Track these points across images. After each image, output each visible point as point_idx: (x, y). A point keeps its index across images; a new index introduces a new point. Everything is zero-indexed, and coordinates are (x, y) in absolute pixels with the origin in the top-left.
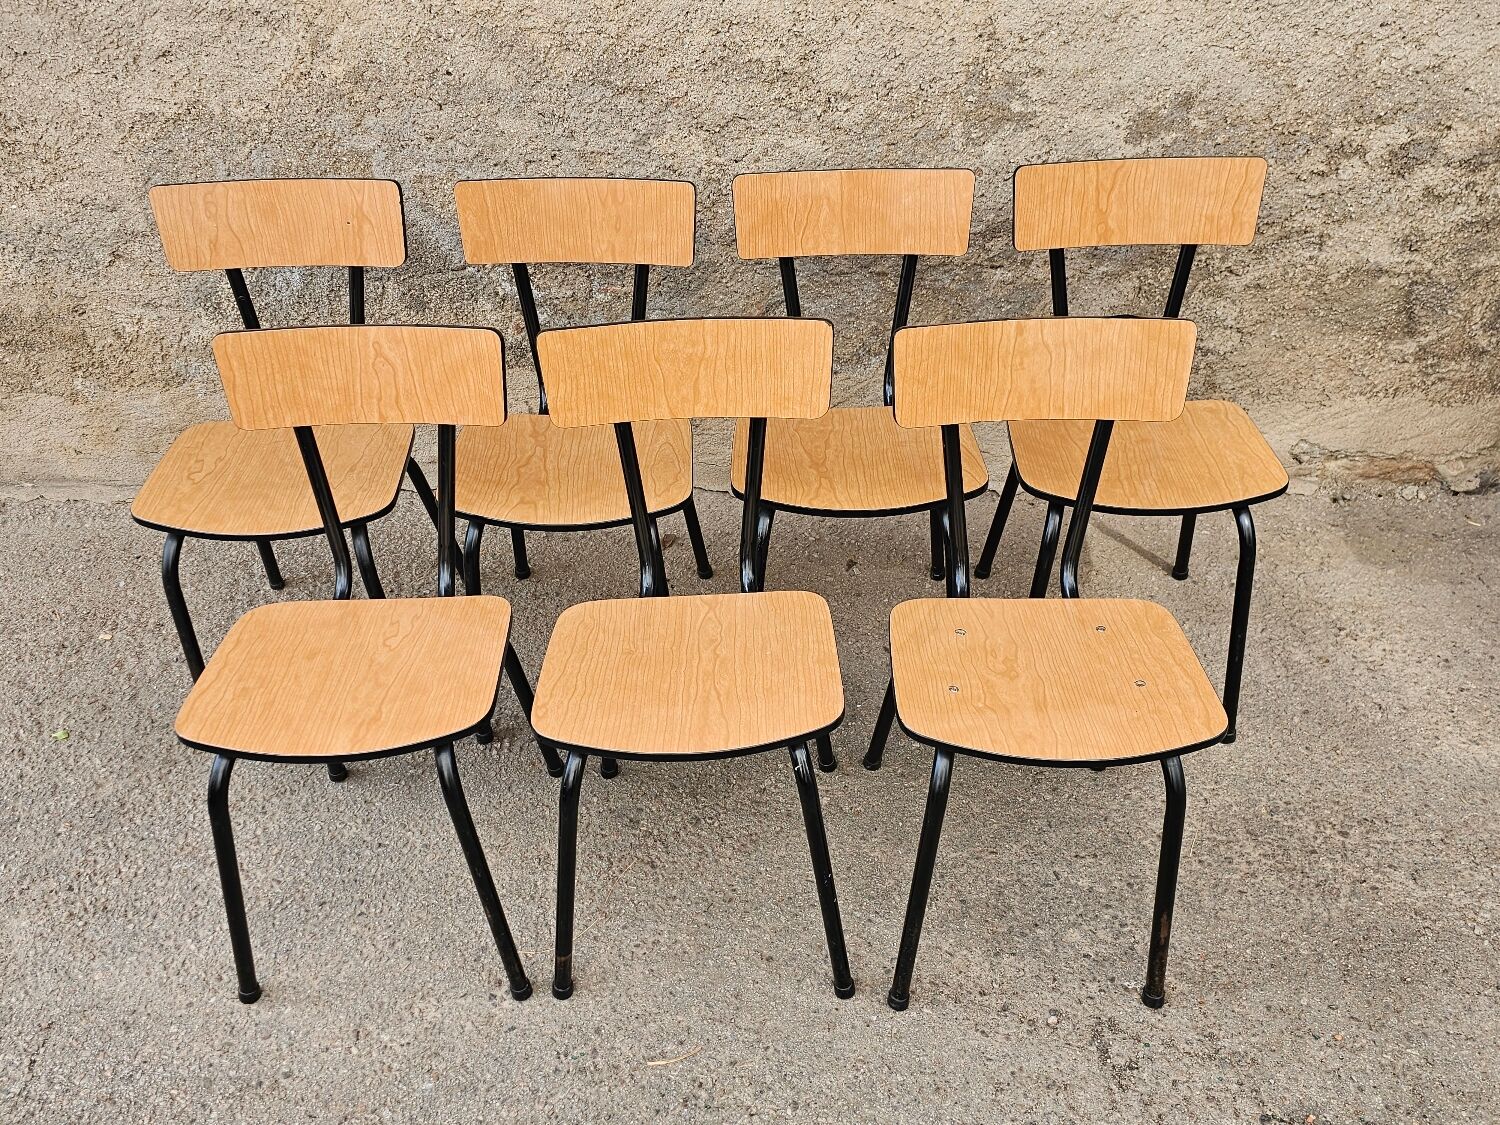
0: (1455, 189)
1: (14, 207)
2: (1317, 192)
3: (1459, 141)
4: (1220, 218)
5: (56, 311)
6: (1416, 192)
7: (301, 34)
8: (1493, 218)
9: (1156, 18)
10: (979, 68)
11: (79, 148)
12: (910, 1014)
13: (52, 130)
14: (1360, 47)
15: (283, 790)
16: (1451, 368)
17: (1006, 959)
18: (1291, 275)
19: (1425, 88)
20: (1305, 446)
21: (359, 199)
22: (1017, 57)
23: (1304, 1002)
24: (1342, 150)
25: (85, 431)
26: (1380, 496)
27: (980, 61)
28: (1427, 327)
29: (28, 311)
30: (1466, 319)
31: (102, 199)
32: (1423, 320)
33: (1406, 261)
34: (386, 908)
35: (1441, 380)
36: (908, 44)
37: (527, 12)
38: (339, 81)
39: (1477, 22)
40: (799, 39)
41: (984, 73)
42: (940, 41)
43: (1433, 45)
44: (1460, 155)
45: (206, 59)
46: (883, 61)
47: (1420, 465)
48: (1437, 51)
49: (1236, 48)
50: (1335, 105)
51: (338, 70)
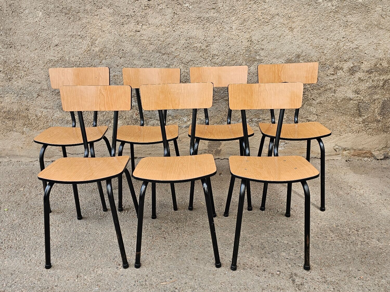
0: (366, 78)
1: (16, 82)
2: (332, 79)
3: (365, 66)
4: (308, 77)
5: (22, 109)
6: (356, 79)
7: (89, 40)
8: (377, 86)
9: (289, 37)
10: (248, 48)
11: (33, 68)
12: (238, 271)
13: (27, 64)
14: (338, 43)
15: (64, 221)
16: (372, 125)
17: (264, 259)
18: (328, 100)
19: (355, 53)
20: (337, 147)
21: (99, 72)
22: (257, 46)
23: (351, 269)
24: (337, 68)
25: (24, 142)
26: (358, 160)
27: (249, 47)
28: (364, 114)
29: (15, 109)
30: (374, 112)
31: (37, 80)
32: (363, 112)
33: (357, 96)
34: (89, 248)
35: (370, 128)
36: (231, 43)
37: (142, 35)
38: (97, 52)
39: (365, 37)
40: (206, 42)
41: (250, 50)
42: (239, 42)
43: (356, 42)
44: (366, 69)
45: (66, 46)
46: (226, 47)
47: (367, 152)
48: (357, 44)
49: (309, 43)
50: (334, 57)
51: (97, 49)
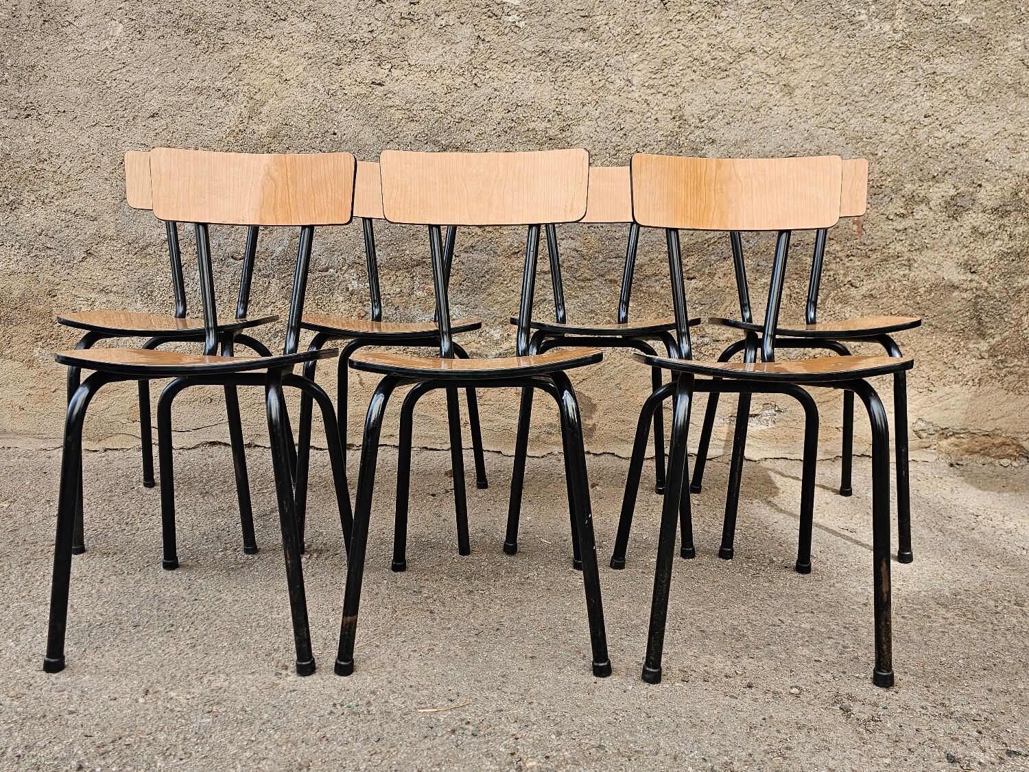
0: (992, 228)
1: (28, 215)
2: (901, 227)
3: (988, 195)
5: (36, 293)
6: (966, 231)
7: (245, 104)
8: (1022, 251)
9: (783, 109)
10: (674, 139)
11: (82, 176)
13: (68, 162)
14: (914, 130)
16: (1015, 363)
18: (893, 287)
19: (960, 158)
20: (923, 425)
22: (698, 132)
24: (912, 200)
25: (31, 392)
26: (984, 465)
27: (675, 134)
28: (993, 331)
29: (16, 293)
30: (1018, 325)
31: (89, 211)
32: (989, 325)
33: (969, 279)
35: (1011, 373)
36: (629, 121)
37: (390, 95)
38: (263, 136)
39: (984, 116)
40: (560, 117)
41: (677, 142)
42: (649, 120)
43: (959, 129)
44: (991, 204)
45: (180, 119)
46: (613, 132)
47: (1008, 441)
48: (963, 134)
49: (836, 129)
50: (904, 168)
51: (264, 129)
